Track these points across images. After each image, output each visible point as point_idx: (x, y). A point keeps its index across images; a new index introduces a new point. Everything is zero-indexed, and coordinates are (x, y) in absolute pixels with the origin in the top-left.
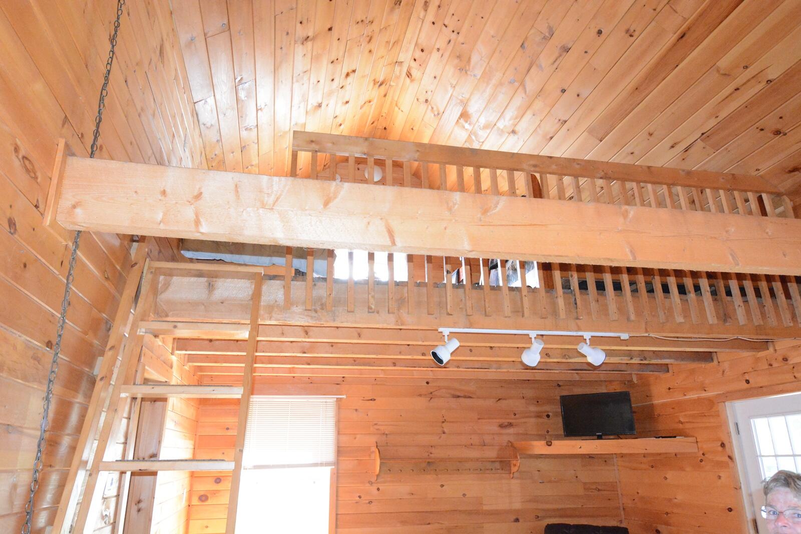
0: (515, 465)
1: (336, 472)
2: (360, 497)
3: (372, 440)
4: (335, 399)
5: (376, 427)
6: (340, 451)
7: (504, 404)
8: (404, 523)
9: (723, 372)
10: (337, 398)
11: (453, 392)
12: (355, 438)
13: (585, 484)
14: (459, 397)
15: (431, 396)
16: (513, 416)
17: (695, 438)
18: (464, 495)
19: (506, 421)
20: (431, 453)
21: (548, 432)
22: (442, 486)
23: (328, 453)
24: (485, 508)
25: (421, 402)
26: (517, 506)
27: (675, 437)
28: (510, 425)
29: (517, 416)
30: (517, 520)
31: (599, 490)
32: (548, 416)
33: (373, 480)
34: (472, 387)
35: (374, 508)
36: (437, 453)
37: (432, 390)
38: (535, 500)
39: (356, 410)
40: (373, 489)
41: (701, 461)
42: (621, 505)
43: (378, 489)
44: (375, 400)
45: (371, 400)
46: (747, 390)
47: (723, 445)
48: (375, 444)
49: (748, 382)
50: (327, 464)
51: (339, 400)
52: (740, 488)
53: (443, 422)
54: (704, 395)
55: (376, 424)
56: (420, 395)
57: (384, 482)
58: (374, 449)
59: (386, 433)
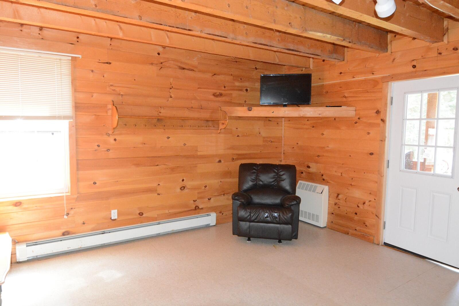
0: (223, 124)
1: (74, 125)
2: (98, 146)
3: (109, 98)
4: (70, 58)
5: (111, 87)
6: (78, 107)
7: (217, 78)
8: (138, 165)
9: (394, 59)
10: (72, 57)
11: (179, 64)
12: (92, 96)
13: (264, 138)
14: (184, 69)
15: (161, 65)
16: (223, 88)
17: (355, 108)
18: (185, 144)
19: (218, 92)
20: (160, 113)
21: (245, 102)
22: (168, 138)
23: (68, 109)
24: (199, 153)
25: (152, 70)
26: (221, 152)
27: (341, 106)
28: (221, 95)
29: (226, 88)
30: (220, 161)
31: (272, 142)
32: (247, 90)
33: (110, 132)
34: (194, 62)
35: (111, 154)
36: (164, 113)
37: (162, 61)
38: (233, 148)
39: (92, 71)
40: (111, 140)
41: (356, 123)
42: (283, 151)
43: (115, 140)
44: (110, 63)
45: (107, 63)
46: (412, 72)
47: (378, 112)
48: (112, 103)
49: (414, 67)
50: (65, 118)
51: (74, 59)
52: (385, 140)
53: (171, 88)
54: (371, 77)
55: (111, 85)
56: (152, 64)
57: (120, 134)
58: (110, 106)
59: (121, 94)
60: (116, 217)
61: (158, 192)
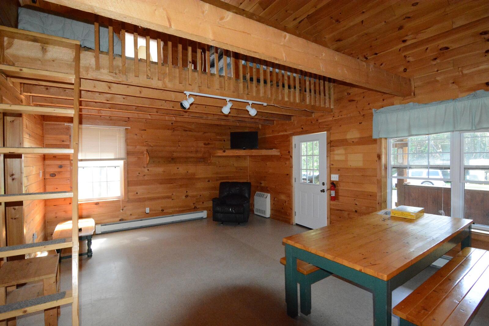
0: (209, 160)
1: (126, 163)
2: (139, 173)
3: (145, 148)
4: (125, 129)
5: (146, 142)
6: (129, 153)
7: (206, 134)
8: (161, 183)
9: (294, 124)
10: (126, 128)
11: (184, 129)
12: (136, 147)
13: (236, 167)
14: (187, 131)
15: (174, 129)
16: (210, 140)
17: (279, 150)
18: (188, 172)
19: (207, 142)
20: (173, 155)
21: (224, 147)
22: (178, 168)
23: (123, 154)
24: (197, 177)
25: (168, 133)
26: (209, 176)
27: (272, 149)
28: (209, 144)
29: (212, 140)
30: (209, 181)
31: (241, 169)
32: (224, 141)
33: (146, 166)
34: (193, 127)
35: (146, 178)
36: (175, 155)
37: (174, 127)
38: (217, 173)
39: (136, 135)
40: (146, 171)
41: (280, 158)
42: (249, 175)
43: (148, 170)
44: (146, 130)
45: (144, 130)
46: (302, 131)
47: (289, 152)
48: (146, 151)
49: (302, 128)
50: (122, 159)
51: (126, 129)
52: (293, 167)
53: (179, 142)
54: (286, 133)
55: (146, 141)
56: (169, 129)
57: (151, 167)
58: (145, 152)
59: (152, 145)
60: (149, 212)
61: (173, 198)
